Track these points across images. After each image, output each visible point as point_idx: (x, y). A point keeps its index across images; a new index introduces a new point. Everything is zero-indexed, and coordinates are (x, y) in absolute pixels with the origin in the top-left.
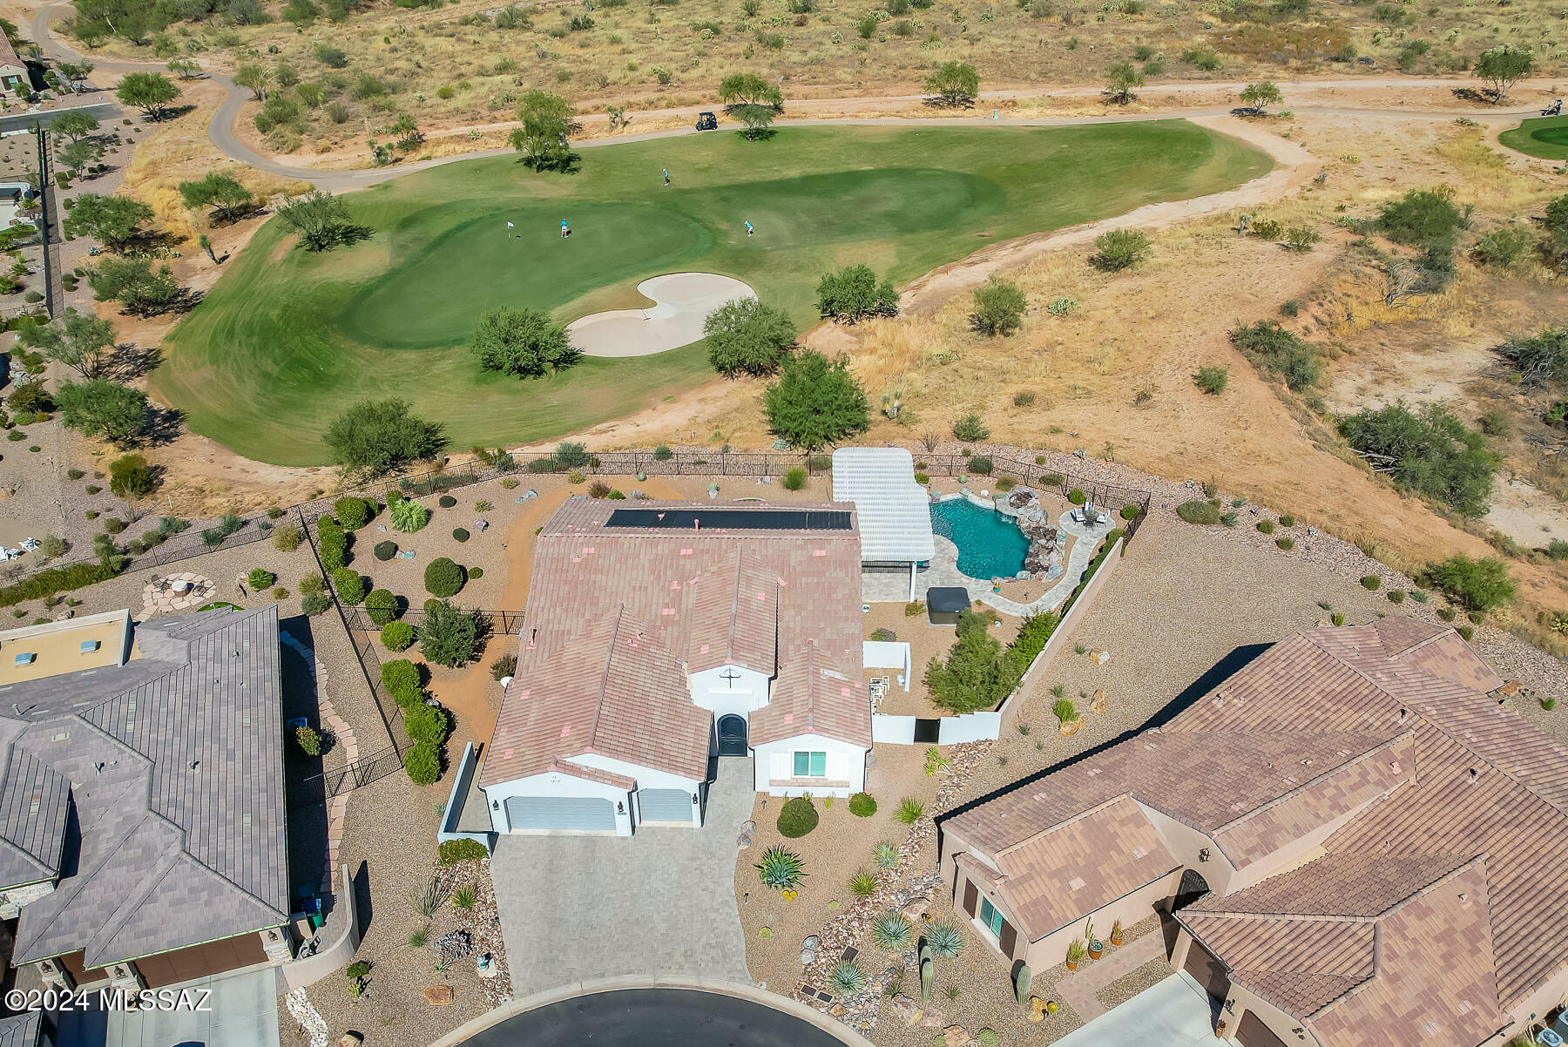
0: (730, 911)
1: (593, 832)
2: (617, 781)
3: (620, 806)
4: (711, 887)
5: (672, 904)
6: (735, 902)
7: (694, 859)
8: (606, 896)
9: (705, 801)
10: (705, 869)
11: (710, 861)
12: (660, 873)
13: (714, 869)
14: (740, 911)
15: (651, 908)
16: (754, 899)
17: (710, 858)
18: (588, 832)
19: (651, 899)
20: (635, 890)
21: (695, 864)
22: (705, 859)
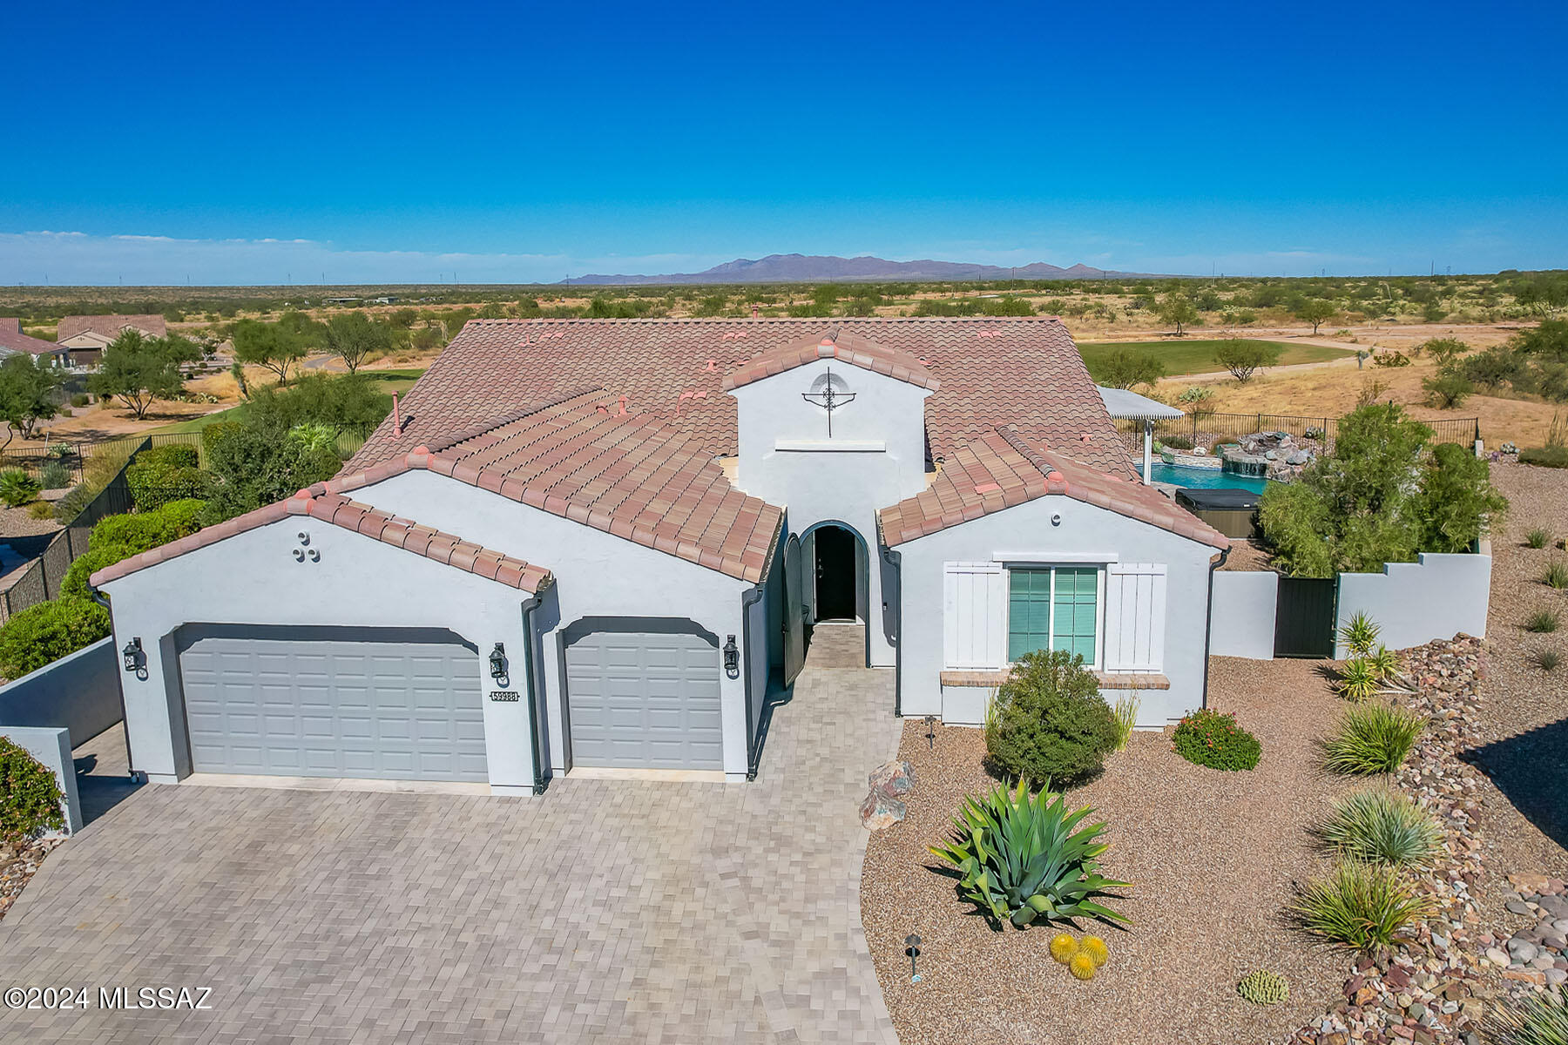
0: (853, 1005)
1: (420, 787)
2: (495, 568)
3: (500, 665)
4: (779, 925)
5: (628, 976)
6: (871, 975)
7: (719, 852)
8: (390, 942)
9: (762, 732)
10: (758, 878)
11: (772, 857)
12: (597, 883)
13: (791, 877)
14: (894, 1004)
15: (544, 986)
16: (943, 967)
17: (776, 850)
18: (406, 786)
19: (551, 959)
20: (501, 930)
21: (723, 864)
22: (760, 850)
